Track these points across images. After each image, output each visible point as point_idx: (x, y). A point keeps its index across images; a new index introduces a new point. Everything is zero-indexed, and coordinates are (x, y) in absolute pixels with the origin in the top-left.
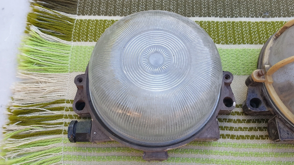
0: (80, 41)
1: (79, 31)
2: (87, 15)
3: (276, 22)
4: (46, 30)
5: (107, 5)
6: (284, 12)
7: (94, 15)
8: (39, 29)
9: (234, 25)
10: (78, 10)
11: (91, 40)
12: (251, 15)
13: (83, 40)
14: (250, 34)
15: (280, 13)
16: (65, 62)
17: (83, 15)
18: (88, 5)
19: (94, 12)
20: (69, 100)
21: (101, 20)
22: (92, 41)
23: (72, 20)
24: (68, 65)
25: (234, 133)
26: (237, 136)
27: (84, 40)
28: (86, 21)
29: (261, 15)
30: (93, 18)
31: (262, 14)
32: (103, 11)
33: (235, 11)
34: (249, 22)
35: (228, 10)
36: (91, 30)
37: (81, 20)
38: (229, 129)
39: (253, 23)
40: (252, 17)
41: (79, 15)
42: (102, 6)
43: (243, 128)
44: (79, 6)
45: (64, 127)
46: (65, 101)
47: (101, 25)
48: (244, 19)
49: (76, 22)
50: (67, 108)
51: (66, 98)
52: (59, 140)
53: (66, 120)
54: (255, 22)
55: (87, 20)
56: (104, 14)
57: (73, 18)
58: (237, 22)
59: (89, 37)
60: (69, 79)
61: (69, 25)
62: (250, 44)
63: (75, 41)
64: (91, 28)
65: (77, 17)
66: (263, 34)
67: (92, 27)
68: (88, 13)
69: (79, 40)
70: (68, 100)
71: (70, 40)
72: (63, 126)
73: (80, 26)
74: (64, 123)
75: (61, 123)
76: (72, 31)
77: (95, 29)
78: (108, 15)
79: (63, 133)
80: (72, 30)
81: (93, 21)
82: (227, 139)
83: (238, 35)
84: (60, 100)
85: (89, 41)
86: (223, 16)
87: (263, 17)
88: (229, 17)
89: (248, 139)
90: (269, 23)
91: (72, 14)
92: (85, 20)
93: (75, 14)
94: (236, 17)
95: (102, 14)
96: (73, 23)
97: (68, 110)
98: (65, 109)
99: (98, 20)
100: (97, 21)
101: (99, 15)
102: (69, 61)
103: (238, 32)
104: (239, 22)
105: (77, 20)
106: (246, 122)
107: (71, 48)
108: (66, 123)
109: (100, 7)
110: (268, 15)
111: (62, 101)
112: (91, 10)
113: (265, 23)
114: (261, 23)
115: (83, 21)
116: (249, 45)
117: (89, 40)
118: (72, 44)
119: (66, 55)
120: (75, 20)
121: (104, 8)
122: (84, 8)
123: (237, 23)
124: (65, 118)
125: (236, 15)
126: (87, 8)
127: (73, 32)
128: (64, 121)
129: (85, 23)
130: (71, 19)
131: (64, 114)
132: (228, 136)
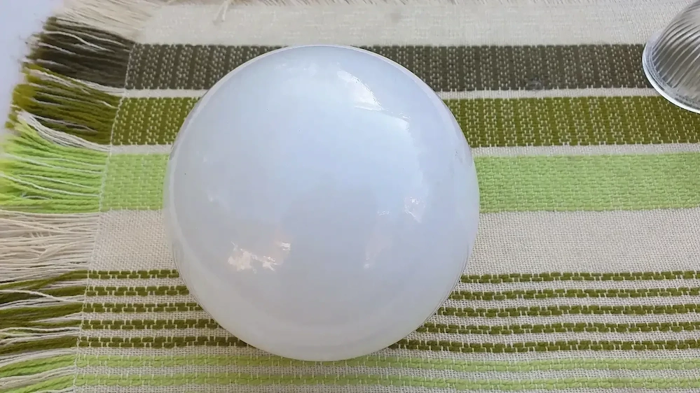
0: (130, 144)
1: (128, 122)
2: (146, 88)
3: (555, 99)
4: (55, 121)
5: (192, 67)
6: (571, 77)
7: (163, 88)
8: (38, 119)
9: (464, 107)
10: (127, 78)
11: (152, 140)
12: (502, 85)
13: (134, 141)
14: (499, 125)
15: (562, 80)
16: (92, 189)
17: (139, 88)
18: (150, 68)
19: (162, 82)
20: (98, 271)
21: (176, 99)
22: (155, 144)
23: (113, 100)
24: (100, 196)
25: (458, 337)
26: (466, 345)
27: (137, 141)
28: (144, 101)
29: (523, 85)
30: (159, 93)
31: (525, 83)
32: (182, 79)
33: (467, 78)
34: (498, 100)
35: (453, 75)
36: (154, 119)
37: (134, 100)
38: (447, 330)
39: (506, 102)
40: (504, 89)
41: (129, 88)
42: (182, 70)
43: (478, 327)
44: (130, 70)
45: (83, 330)
46: (88, 275)
47: (175, 110)
48: (486, 94)
49: (121, 103)
50: (91, 288)
51: (91, 267)
52: (69, 360)
53: (88, 314)
54: (511, 100)
55: (145, 99)
56: (184, 85)
57: (117, 95)
58: (471, 100)
59: (148, 134)
60: (98, 226)
61: (107, 109)
62: (497, 146)
63: (117, 144)
64: (153, 115)
65: (124, 93)
66: (527, 124)
67: (155, 113)
68: (150, 85)
69: (126, 143)
70: (95, 272)
71: (107, 143)
72: (80, 328)
73: (131, 111)
74: (83, 321)
75: (77, 323)
76: (112, 123)
77: (164, 117)
78: (192, 87)
79: (78, 344)
80: (112, 120)
81: (160, 101)
82: (442, 351)
83: (473, 127)
84: (75, 272)
85: (149, 144)
86: (441, 87)
87: (528, 89)
88: (454, 91)
89: (489, 351)
90: (540, 101)
91: (114, 86)
92: (142, 99)
93: (121, 86)
94: (470, 90)
95: (180, 86)
96: (116, 105)
97: (94, 294)
98: (86, 291)
99: (170, 99)
100: (168, 100)
101: (173, 87)
102: (102, 187)
103: (472, 121)
104: (476, 100)
105: (126, 100)
106: (486, 315)
107: (108, 158)
108: (86, 322)
109: (175, 69)
110: (538, 85)
111: (81, 275)
112: (157, 76)
113: (532, 101)
114: (524, 102)
115: (138, 102)
116: (496, 148)
117: (147, 140)
118: (111, 150)
119: (95, 174)
120: (121, 100)
121: (186, 73)
122: (140, 73)
123: (471, 102)
124: (85, 311)
125: (470, 86)
126: (149, 73)
127: (114, 125)
128: (82, 319)
129: (141, 105)
130: (113, 98)
131: (84, 302)
132: (444, 344)
